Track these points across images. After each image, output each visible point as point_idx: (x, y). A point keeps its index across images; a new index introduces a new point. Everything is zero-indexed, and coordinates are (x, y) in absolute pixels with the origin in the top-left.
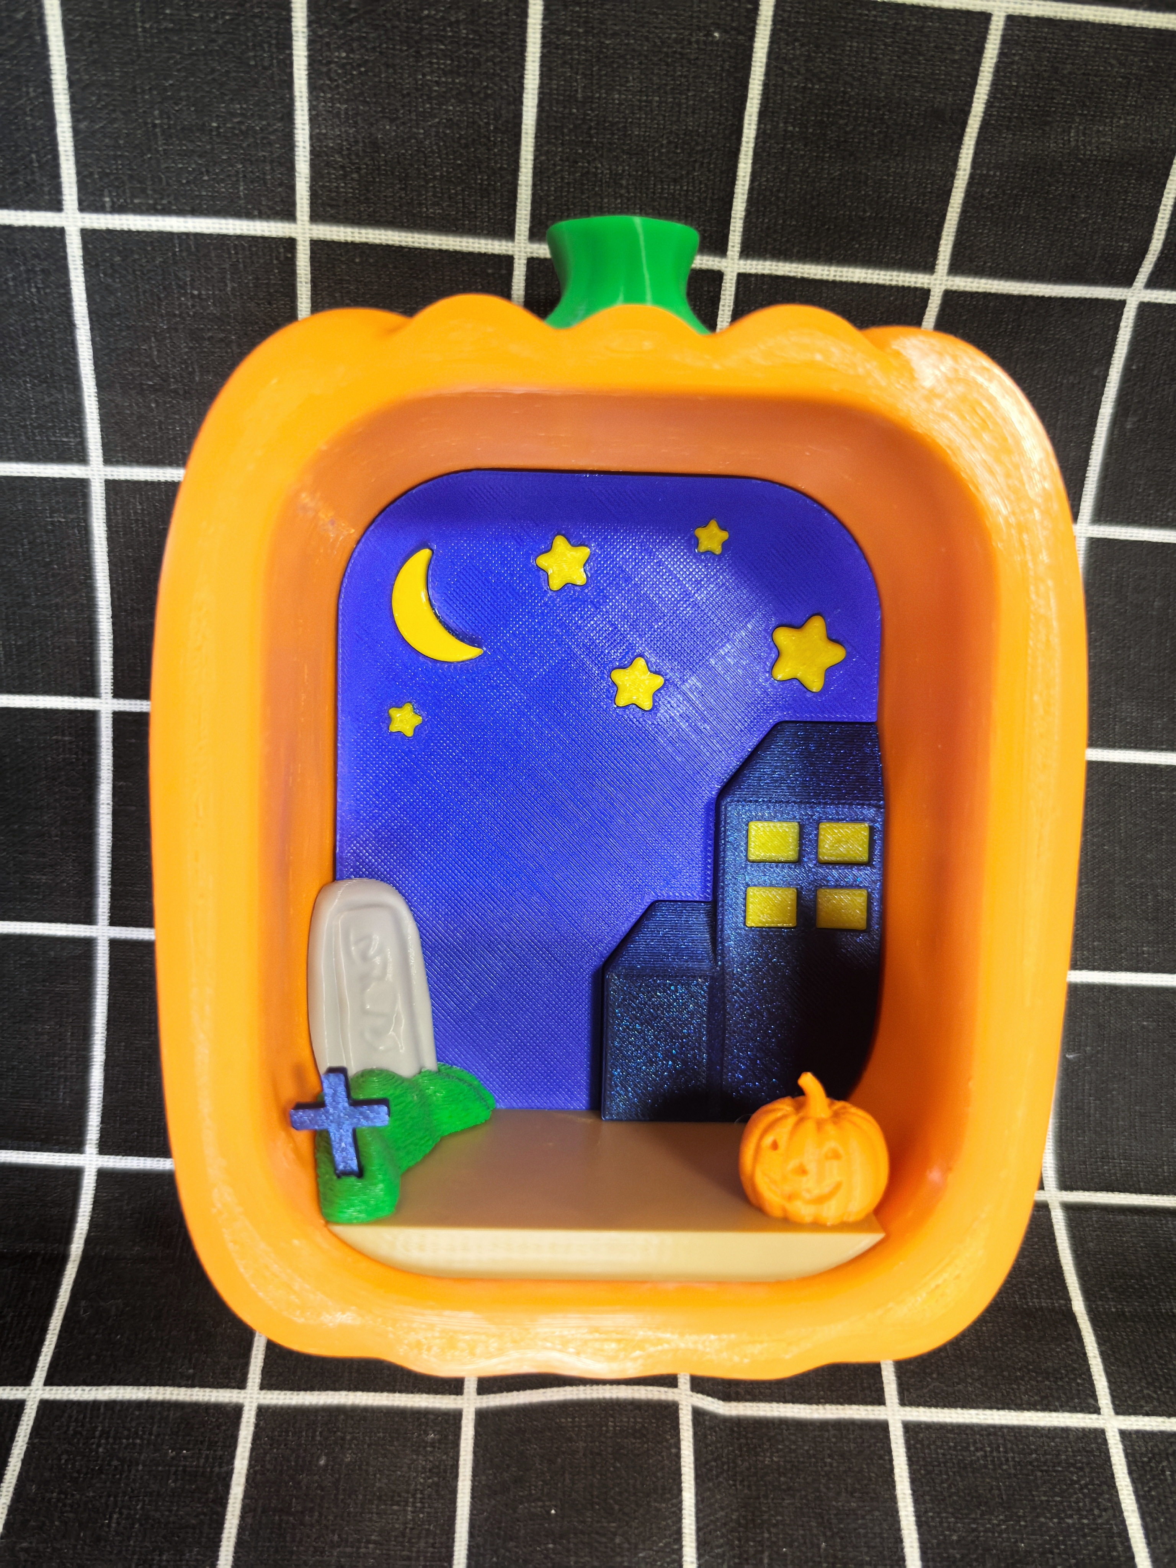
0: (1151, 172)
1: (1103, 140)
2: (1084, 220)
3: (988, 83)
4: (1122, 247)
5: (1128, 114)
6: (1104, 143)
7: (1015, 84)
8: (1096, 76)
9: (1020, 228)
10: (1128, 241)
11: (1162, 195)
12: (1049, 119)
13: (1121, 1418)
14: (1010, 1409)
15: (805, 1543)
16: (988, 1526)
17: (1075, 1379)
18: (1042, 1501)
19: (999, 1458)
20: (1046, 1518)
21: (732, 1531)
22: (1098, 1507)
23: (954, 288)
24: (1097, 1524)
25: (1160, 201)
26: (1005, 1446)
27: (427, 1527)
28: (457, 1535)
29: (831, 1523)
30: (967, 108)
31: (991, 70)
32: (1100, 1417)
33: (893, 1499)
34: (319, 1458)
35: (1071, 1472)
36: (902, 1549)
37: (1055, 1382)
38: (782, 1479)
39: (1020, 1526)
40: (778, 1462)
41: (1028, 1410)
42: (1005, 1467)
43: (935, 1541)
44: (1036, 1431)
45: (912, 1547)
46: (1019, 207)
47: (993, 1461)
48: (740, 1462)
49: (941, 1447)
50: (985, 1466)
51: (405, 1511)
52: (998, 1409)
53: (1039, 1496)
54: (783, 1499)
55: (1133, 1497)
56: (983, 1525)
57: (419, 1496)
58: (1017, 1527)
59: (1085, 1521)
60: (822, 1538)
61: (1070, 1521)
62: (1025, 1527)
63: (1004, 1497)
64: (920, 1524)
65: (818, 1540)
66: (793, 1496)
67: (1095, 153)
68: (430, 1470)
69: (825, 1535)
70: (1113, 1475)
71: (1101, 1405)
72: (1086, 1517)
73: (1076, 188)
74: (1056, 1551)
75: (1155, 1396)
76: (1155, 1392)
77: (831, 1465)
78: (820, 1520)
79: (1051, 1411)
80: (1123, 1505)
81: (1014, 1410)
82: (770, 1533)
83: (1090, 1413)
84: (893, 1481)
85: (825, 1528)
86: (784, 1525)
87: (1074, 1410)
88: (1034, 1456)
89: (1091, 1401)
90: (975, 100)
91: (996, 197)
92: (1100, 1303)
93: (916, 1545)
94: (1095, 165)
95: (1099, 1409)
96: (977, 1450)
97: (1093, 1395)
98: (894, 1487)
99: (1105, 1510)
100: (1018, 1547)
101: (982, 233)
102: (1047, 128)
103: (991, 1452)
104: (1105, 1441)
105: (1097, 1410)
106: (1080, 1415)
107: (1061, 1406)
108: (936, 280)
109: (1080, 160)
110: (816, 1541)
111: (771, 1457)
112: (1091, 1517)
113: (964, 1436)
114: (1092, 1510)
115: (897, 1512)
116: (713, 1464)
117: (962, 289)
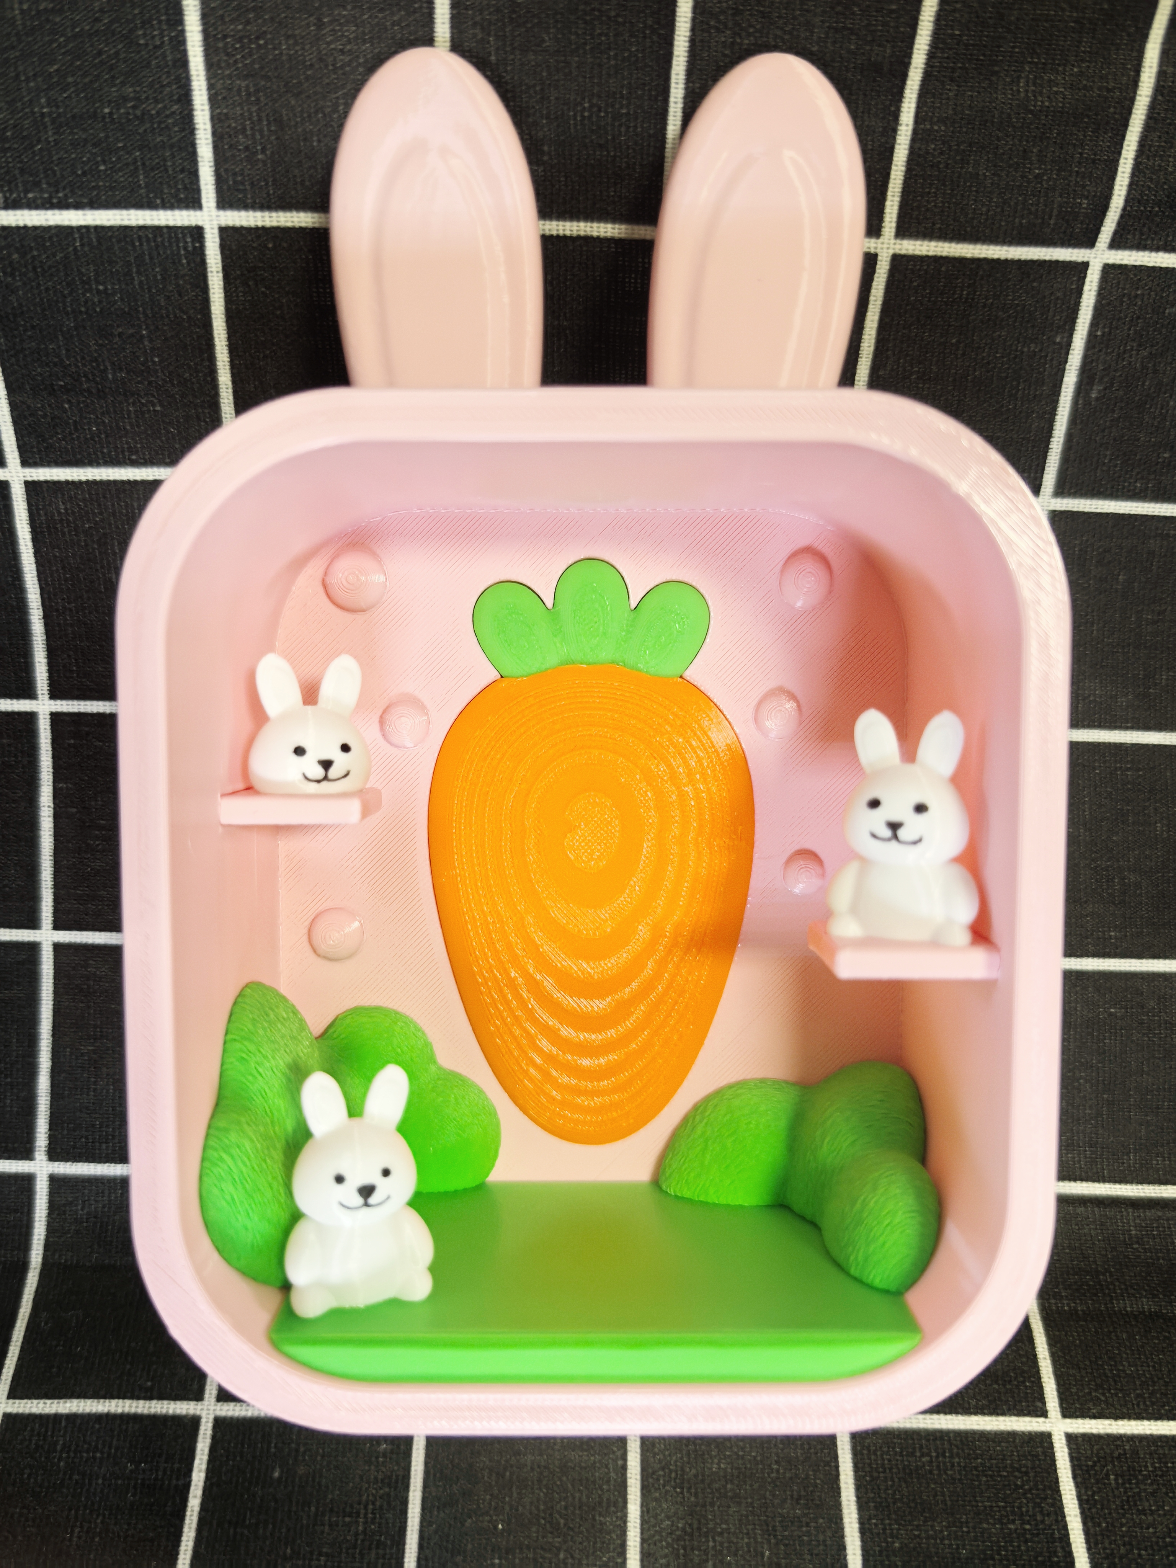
0: (1108, 123)
1: (1055, 89)
2: (1037, 176)
3: (929, 33)
4: (1080, 204)
5: (1083, 61)
6: (1056, 93)
7: (957, 32)
8: (1046, 21)
9: (971, 186)
10: (1087, 198)
11: (1122, 148)
12: (996, 69)
13: (1068, 1421)
14: (957, 1413)
15: (749, 1551)
16: (931, 1533)
17: (1024, 1382)
18: (985, 1507)
19: (944, 1463)
20: (988, 1523)
21: (678, 1540)
22: (1041, 1512)
23: (903, 252)
24: (1038, 1530)
25: (1119, 154)
26: (951, 1451)
27: (378, 1538)
28: (407, 1547)
29: (776, 1531)
30: (906, 60)
31: (932, 19)
32: (1047, 1420)
33: (838, 1506)
34: (273, 1469)
35: (1015, 1477)
36: (845, 1556)
37: (1004, 1385)
38: (729, 1486)
39: (963, 1532)
40: (725, 1470)
41: (975, 1414)
42: (950, 1472)
43: (877, 1549)
44: (982, 1436)
45: (854, 1554)
46: (968, 163)
47: (938, 1466)
48: (688, 1470)
49: (888, 1453)
50: (931, 1472)
51: (357, 1522)
52: (945, 1413)
53: (983, 1502)
54: (729, 1507)
55: (1076, 1502)
56: (926, 1531)
57: (371, 1507)
58: (960, 1534)
59: (1028, 1527)
60: (766, 1546)
61: (1012, 1527)
62: (968, 1532)
63: (949, 1503)
64: (863, 1531)
65: (763, 1548)
66: (739, 1504)
67: (1047, 104)
68: (382, 1481)
69: (769, 1542)
70: (1057, 1479)
71: (1048, 1408)
72: (1029, 1523)
73: (1027, 141)
74: (997, 1557)
75: (1103, 1398)
76: (1104, 1394)
77: (778, 1471)
78: (765, 1527)
79: (998, 1414)
80: (1066, 1510)
81: (962, 1414)
82: (714, 1541)
83: (1037, 1416)
84: (839, 1488)
85: (769, 1535)
86: (729, 1533)
87: (1021, 1413)
88: (979, 1461)
89: (1040, 1404)
90: (915, 51)
91: (942, 153)
92: (1053, 1301)
93: (859, 1552)
94: (1046, 116)
95: (1047, 1411)
96: (922, 1455)
97: (1042, 1399)
98: (839, 1493)
99: (1048, 1515)
100: (960, 1554)
101: (929, 193)
102: (994, 78)
103: (937, 1457)
104: (1051, 1446)
105: (1044, 1414)
106: (1027, 1419)
107: (1009, 1410)
108: (883, 243)
109: (1031, 112)
110: (760, 1549)
111: (718, 1464)
112: (1033, 1523)
113: (910, 1442)
114: (1034, 1515)
115: (841, 1519)
116: (661, 1473)
117: (911, 252)
